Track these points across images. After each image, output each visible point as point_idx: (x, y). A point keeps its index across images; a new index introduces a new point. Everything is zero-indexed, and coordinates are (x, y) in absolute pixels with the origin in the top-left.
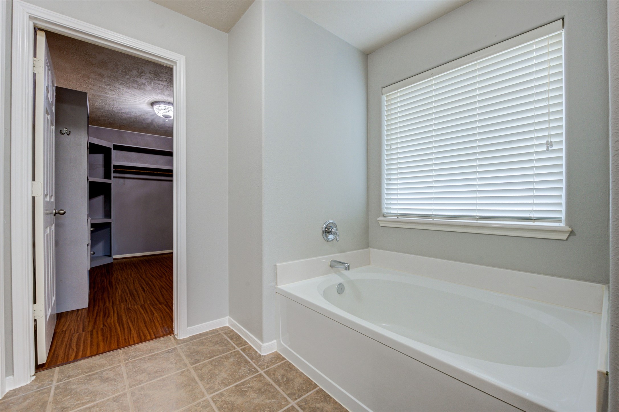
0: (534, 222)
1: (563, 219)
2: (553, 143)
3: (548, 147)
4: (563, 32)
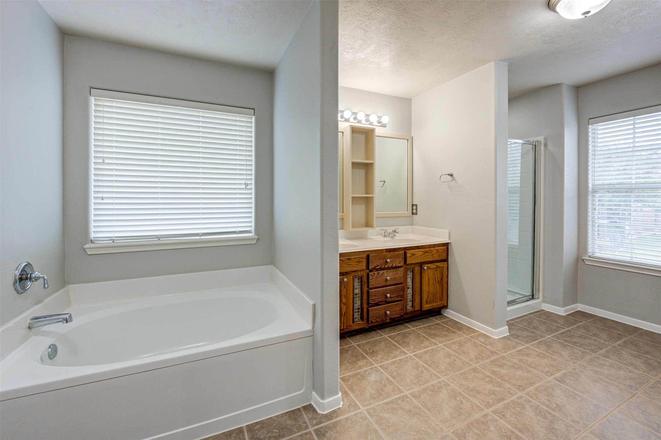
0: (238, 234)
1: (253, 231)
2: (248, 184)
3: (246, 186)
4: (254, 117)
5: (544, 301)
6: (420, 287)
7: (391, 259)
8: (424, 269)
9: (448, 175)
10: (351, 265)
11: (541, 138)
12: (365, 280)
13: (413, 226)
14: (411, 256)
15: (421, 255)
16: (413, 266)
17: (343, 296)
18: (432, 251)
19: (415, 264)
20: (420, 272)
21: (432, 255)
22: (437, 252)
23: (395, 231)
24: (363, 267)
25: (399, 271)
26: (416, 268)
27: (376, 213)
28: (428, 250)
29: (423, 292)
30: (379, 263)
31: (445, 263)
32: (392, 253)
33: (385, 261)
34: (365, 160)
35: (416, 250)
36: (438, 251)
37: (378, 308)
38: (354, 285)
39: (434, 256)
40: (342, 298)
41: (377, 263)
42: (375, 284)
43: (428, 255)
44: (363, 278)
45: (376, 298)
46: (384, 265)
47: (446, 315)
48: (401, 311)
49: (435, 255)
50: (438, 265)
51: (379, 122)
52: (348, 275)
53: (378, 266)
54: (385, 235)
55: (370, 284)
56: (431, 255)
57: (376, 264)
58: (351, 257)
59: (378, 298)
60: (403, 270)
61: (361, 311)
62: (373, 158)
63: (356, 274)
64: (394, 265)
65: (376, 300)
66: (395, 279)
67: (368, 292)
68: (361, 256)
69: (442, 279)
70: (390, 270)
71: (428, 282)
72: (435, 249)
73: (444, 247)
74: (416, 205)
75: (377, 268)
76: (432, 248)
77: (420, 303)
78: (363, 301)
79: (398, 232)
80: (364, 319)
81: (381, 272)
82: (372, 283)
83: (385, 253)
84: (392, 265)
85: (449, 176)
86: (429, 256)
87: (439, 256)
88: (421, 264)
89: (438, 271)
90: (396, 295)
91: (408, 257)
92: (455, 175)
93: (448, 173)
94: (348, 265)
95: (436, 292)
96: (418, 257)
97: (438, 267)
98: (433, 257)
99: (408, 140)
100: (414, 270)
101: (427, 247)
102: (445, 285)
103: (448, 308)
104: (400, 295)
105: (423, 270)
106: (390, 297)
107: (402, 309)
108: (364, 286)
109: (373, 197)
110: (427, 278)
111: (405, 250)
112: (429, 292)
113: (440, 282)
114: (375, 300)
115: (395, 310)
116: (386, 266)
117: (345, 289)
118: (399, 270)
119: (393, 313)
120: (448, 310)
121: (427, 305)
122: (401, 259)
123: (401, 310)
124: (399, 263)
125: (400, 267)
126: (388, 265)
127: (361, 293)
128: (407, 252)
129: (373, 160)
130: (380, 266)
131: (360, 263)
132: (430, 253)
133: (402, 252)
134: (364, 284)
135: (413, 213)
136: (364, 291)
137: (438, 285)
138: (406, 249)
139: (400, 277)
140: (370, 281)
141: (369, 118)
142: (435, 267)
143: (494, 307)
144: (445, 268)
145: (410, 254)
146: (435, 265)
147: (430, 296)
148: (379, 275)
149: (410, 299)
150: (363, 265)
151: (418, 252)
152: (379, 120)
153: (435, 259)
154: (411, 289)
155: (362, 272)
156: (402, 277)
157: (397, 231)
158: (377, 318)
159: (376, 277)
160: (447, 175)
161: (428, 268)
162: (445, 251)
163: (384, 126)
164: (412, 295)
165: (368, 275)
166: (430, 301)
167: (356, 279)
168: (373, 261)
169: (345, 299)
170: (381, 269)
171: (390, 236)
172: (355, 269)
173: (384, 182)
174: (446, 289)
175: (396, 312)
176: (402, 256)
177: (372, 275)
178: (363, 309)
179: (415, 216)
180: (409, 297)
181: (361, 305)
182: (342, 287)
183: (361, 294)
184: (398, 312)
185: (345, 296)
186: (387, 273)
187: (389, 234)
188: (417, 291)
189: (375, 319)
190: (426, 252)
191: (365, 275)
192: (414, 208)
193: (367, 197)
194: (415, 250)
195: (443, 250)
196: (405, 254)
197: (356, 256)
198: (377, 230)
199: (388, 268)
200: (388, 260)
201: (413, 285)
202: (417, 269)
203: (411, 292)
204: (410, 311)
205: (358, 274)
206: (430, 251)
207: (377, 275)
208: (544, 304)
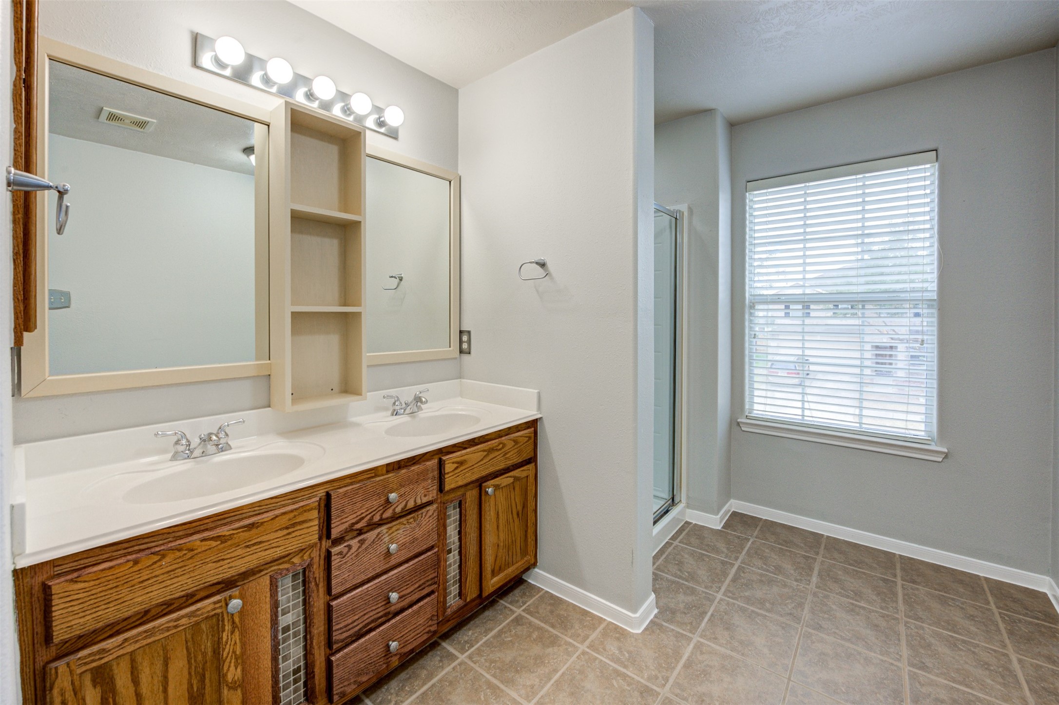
5: (688, 506)
6: (479, 539)
7: (403, 490)
8: (487, 493)
9: (537, 263)
10: (261, 542)
11: (684, 208)
12: (317, 575)
13: (463, 380)
14: (456, 468)
15: (480, 461)
16: (459, 493)
17: (228, 660)
18: (504, 445)
19: (466, 485)
20: (477, 502)
21: (504, 455)
22: (514, 445)
23: (418, 400)
24: (310, 538)
25: (425, 516)
26: (469, 494)
27: (368, 354)
28: (496, 444)
29: (485, 549)
30: (364, 511)
31: (531, 466)
32: (403, 471)
33: (383, 499)
34: (340, 211)
35: (468, 450)
36: (516, 442)
37: (362, 644)
38: (275, 605)
39: (507, 456)
40: (225, 668)
41: (359, 513)
42: (351, 577)
43: (495, 457)
44: (310, 571)
45: (356, 617)
46: (381, 512)
47: (533, 583)
48: (430, 623)
49: (512, 453)
50: (517, 475)
51: (381, 124)
52: (251, 579)
53: (363, 518)
54: (395, 410)
55: (333, 582)
56: (502, 455)
57: (355, 515)
58: (259, 517)
59: (362, 614)
60: (434, 511)
61: (306, 674)
62: (358, 207)
63: (281, 567)
64: (411, 504)
65: (355, 624)
66: (413, 542)
67: (329, 609)
68: (302, 504)
69: (525, 506)
70: (398, 522)
71: (495, 523)
72: (510, 440)
73: (529, 430)
74: (469, 332)
75: (358, 526)
76: (503, 438)
77: (478, 579)
78: (312, 643)
79: (426, 402)
80: (316, 697)
81: (371, 535)
82: (341, 577)
83: (383, 475)
84: (406, 505)
85: (538, 267)
86: (498, 457)
87: (520, 452)
88: (480, 483)
89: (517, 488)
90: (417, 585)
91: (448, 473)
92: (549, 265)
93: (536, 259)
94: (247, 547)
95: (514, 539)
96: (473, 466)
97: (516, 479)
98: (506, 458)
99: (450, 182)
100: (463, 503)
101: (493, 436)
102: (531, 515)
103: (536, 565)
104: (428, 581)
105: (485, 495)
106: (400, 597)
107: (433, 616)
108: (314, 595)
109: (359, 314)
110: (493, 513)
111: (440, 456)
112: (498, 546)
113: (520, 512)
114: (351, 626)
115: (415, 626)
116: (388, 514)
117: (237, 633)
118: (424, 514)
119: (409, 638)
120: (536, 570)
121: (495, 579)
122: (430, 481)
123: (432, 620)
124: (425, 496)
125: (429, 503)
126: (394, 510)
127: (305, 619)
128: (444, 461)
129: (360, 215)
130: (368, 517)
131: (298, 527)
132: (500, 449)
133: (435, 461)
134: (315, 588)
135: (461, 351)
136: (315, 610)
137: (516, 520)
138: (442, 452)
139: (429, 532)
140: (334, 573)
141: (350, 103)
142: (511, 480)
143: (632, 563)
144: (531, 479)
145: (453, 463)
146: (510, 477)
147: (500, 554)
148: (364, 546)
149: (454, 577)
150: (311, 532)
151: (472, 455)
152: (379, 118)
153: (512, 462)
154: (457, 552)
155: (308, 553)
156: (432, 529)
157: (424, 399)
158: (359, 675)
159: (356, 556)
160: (535, 265)
161: (497, 487)
162: (530, 438)
163: (393, 134)
164: (460, 566)
165: (328, 555)
166: (500, 567)
167: (286, 581)
168: (343, 511)
169: (239, 670)
170: (373, 526)
171: (408, 411)
172: (278, 552)
173: (401, 280)
174: (534, 526)
175: (416, 633)
176: (431, 475)
177: (340, 553)
178: (313, 666)
179: (465, 357)
180: (453, 572)
181: (305, 656)
182: (223, 631)
183: (305, 622)
184: (423, 628)
185: (236, 659)
186: (390, 532)
187: (404, 405)
188: (472, 551)
189: (352, 681)
190: (491, 450)
191: (316, 560)
192: (465, 338)
193: (345, 314)
194: (464, 452)
195: (527, 437)
196: (441, 464)
197: (284, 506)
198: (372, 397)
199: (395, 518)
200: (393, 496)
201: (460, 540)
202: (471, 495)
203: (457, 557)
204: (455, 608)
205: (293, 563)
206: (501, 445)
207: (359, 547)
208: (689, 511)
